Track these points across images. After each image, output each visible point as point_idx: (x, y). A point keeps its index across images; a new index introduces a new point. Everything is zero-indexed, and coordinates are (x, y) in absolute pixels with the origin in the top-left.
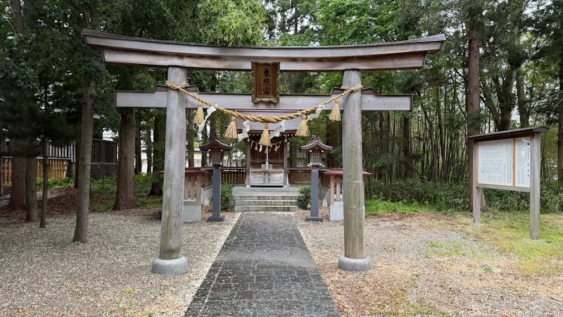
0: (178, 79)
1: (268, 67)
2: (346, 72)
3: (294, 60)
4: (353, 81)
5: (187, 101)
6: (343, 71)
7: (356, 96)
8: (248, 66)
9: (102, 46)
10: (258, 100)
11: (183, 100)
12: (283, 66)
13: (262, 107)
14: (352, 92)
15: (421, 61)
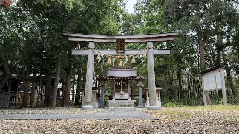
0: (92, 46)
1: (121, 41)
2: (147, 43)
3: (130, 39)
4: (150, 45)
5: (94, 52)
6: (147, 42)
7: (151, 50)
8: (115, 41)
9: (68, 36)
10: (118, 51)
11: (93, 52)
12: (126, 41)
13: (119, 54)
14: (150, 48)
15: (173, 39)
